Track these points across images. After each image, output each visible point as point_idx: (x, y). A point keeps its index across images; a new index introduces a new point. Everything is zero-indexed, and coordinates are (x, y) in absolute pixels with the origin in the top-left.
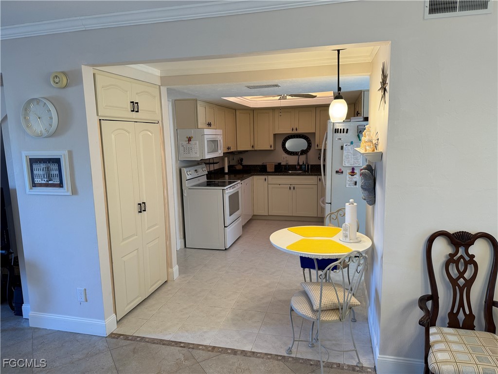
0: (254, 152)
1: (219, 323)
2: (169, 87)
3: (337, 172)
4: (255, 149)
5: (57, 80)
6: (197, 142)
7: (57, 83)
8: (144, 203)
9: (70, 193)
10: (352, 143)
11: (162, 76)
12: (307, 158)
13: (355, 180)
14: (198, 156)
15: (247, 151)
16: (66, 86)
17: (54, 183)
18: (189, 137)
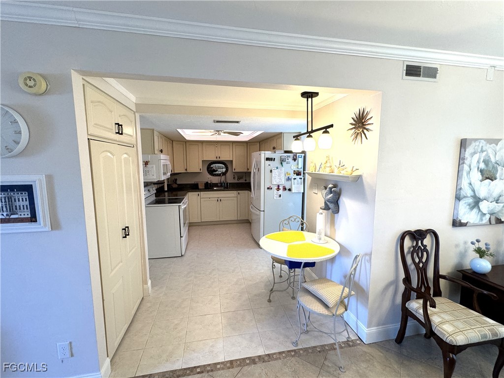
0: (187, 174)
1: (219, 331)
2: (141, 114)
3: (268, 188)
4: (188, 171)
5: (31, 83)
6: (154, 166)
7: (30, 87)
8: (128, 227)
9: (48, 228)
10: (277, 168)
11: (137, 103)
12: (226, 178)
13: (279, 194)
14: (155, 177)
15: (180, 173)
16: (45, 93)
17: (20, 217)
18: (145, 161)
